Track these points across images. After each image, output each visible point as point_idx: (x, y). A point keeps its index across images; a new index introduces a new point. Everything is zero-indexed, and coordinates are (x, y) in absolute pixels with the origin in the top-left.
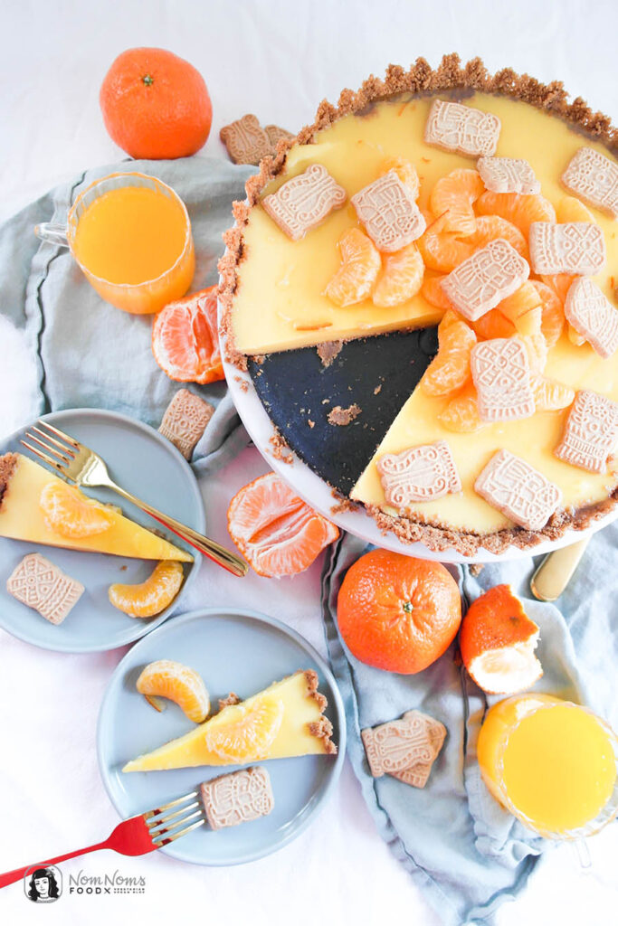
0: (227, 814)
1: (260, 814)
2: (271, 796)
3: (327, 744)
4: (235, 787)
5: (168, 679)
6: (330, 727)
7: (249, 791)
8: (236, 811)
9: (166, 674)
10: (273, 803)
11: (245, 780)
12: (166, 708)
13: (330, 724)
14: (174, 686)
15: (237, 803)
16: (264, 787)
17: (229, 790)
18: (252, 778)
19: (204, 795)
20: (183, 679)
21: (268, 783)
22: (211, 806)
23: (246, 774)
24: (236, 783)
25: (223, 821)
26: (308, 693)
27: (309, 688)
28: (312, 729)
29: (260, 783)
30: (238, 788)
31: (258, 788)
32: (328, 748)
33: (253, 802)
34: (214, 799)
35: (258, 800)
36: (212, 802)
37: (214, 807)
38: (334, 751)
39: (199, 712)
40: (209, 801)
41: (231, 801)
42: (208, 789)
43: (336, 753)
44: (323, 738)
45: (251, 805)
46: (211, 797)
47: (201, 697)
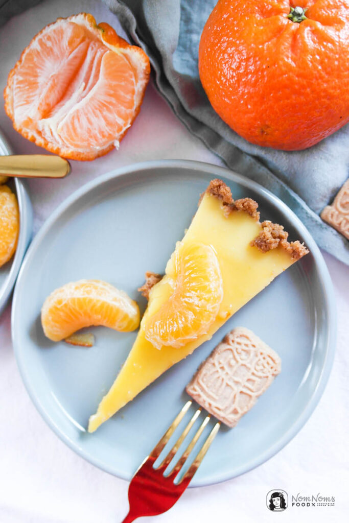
0: (233, 402)
1: (270, 377)
2: (267, 350)
3: (289, 248)
4: (222, 368)
5: (66, 305)
6: (280, 229)
7: (241, 362)
8: (241, 392)
9: (60, 302)
10: (276, 356)
11: (229, 352)
12: (95, 339)
13: (277, 225)
14: (77, 308)
15: (237, 383)
16: (254, 346)
17: (216, 376)
18: (233, 346)
19: (195, 398)
20: (79, 294)
21: (256, 340)
22: (210, 405)
23: (224, 347)
24: (220, 363)
25: (235, 412)
26: (226, 209)
27: (225, 204)
28: (261, 245)
29: (246, 345)
30: (226, 367)
31: (247, 352)
32: (295, 253)
33: (253, 370)
34: (209, 396)
35: (257, 364)
36: (208, 400)
37: (214, 404)
38: (303, 252)
39: (126, 316)
40: (205, 400)
41: (227, 385)
42: (195, 390)
43: (307, 252)
44: (280, 246)
45: (253, 374)
46: (204, 397)
47: (115, 300)
